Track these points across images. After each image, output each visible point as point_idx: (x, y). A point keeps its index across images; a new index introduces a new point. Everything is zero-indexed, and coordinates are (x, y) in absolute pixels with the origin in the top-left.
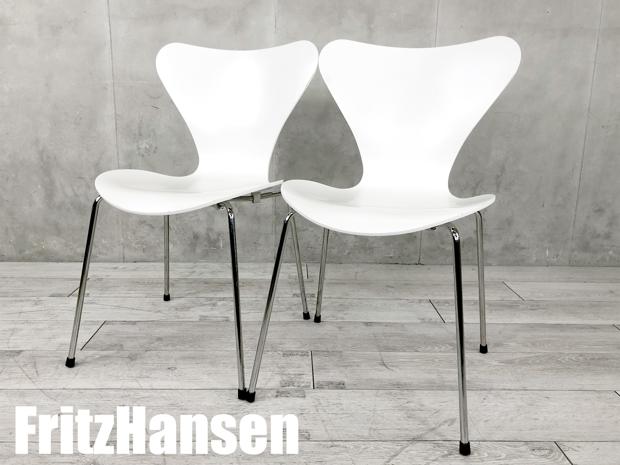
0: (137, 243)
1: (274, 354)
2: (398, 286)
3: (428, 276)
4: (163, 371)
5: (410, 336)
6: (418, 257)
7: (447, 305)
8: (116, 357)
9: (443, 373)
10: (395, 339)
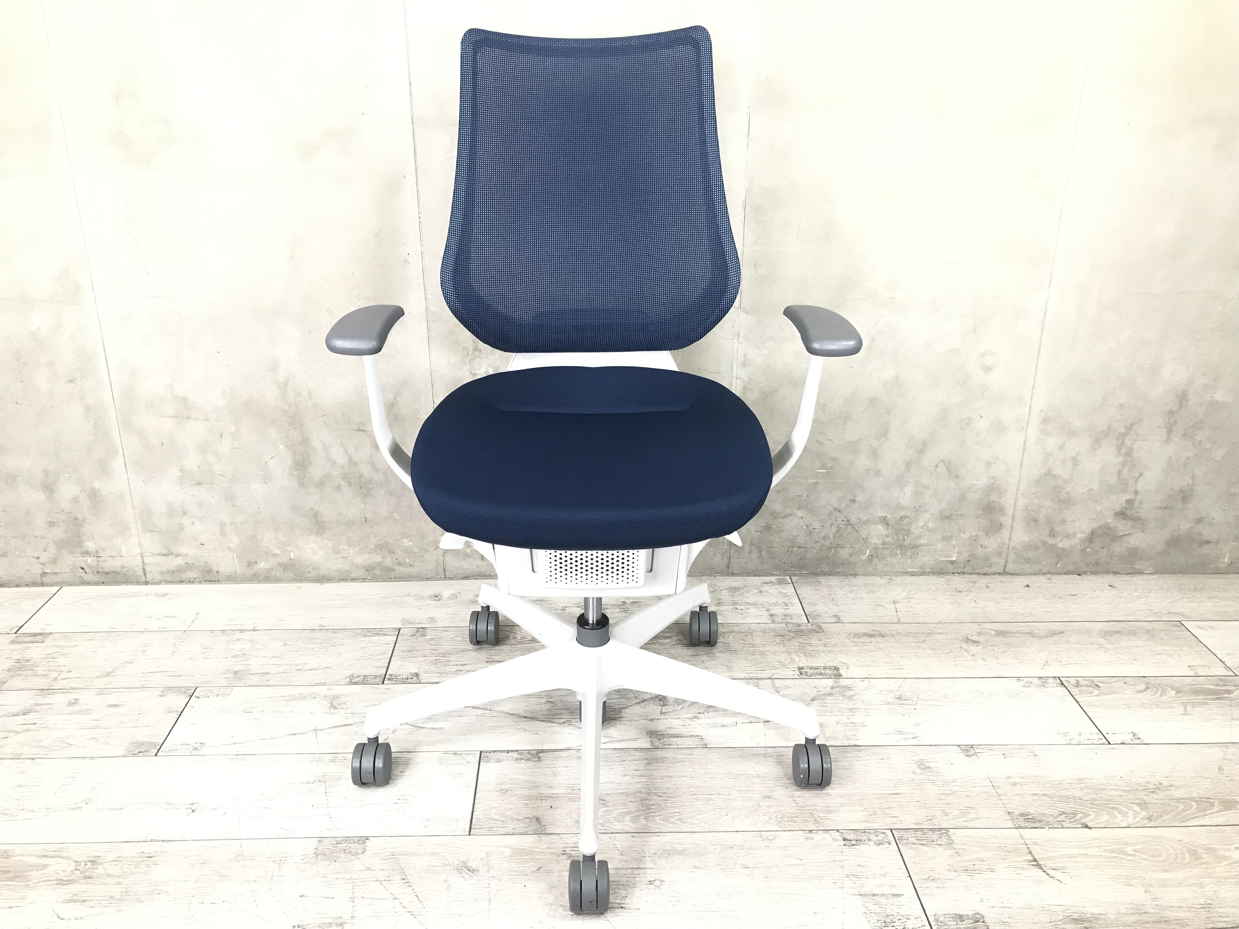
1: (826, 839)
2: (987, 641)
3: (1033, 608)
4: (641, 890)
5: (1057, 783)
6: (1003, 561)
7: (1096, 692)
8: (542, 852)
9: (1151, 885)
10: (1034, 792)
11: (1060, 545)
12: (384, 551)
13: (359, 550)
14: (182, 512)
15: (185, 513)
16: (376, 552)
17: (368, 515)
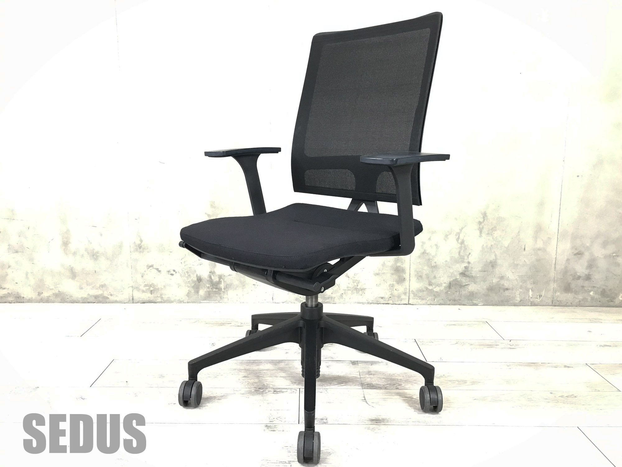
0: (146, 286)
1: (265, 391)
5: (392, 374)
6: (408, 297)
10: (379, 377)
11: (435, 290)
12: (104, 288)
13: (92, 287)
14: (8, 267)
15: (9, 267)
16: (100, 288)
17: (96, 270)
